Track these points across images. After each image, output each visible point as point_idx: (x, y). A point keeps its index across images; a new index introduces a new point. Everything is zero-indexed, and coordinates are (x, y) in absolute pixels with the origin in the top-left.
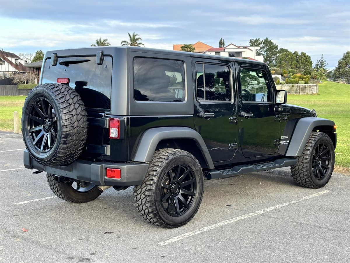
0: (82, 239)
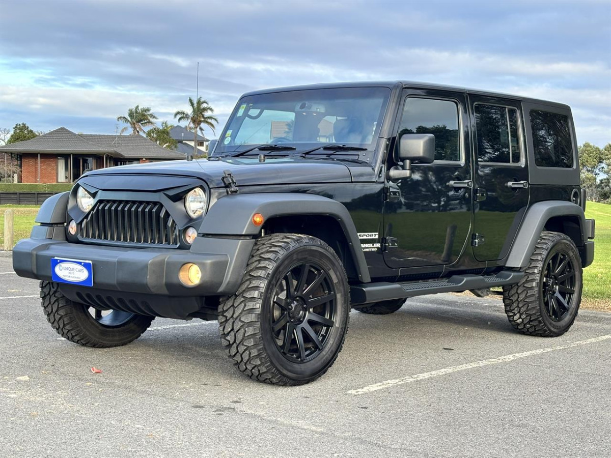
0: (206, 384)
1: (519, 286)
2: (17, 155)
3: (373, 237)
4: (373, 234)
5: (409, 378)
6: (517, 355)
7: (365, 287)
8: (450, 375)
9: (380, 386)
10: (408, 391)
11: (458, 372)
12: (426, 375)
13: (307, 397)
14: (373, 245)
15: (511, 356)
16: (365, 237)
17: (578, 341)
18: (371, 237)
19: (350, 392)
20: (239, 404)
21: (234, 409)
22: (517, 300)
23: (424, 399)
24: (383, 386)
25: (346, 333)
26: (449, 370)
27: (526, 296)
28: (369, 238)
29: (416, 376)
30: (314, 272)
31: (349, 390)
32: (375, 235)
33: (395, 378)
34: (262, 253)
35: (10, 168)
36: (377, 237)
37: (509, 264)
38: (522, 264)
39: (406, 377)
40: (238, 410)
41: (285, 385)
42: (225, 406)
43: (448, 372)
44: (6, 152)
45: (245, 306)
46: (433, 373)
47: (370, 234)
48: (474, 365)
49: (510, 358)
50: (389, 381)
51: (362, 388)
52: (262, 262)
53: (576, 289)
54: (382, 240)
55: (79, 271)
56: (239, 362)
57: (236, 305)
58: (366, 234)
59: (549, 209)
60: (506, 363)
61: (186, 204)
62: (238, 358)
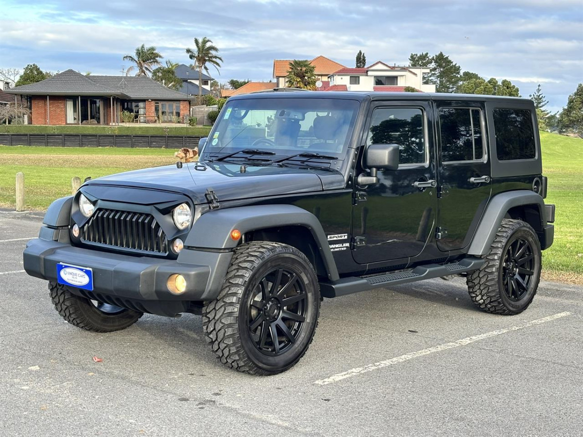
0: (193, 374)
1: (481, 271)
2: (27, 96)
3: (343, 238)
4: (343, 235)
5: (372, 366)
6: (474, 338)
7: (334, 285)
8: (409, 361)
9: (344, 375)
10: (369, 380)
11: (417, 359)
12: (388, 362)
13: (279, 388)
14: (343, 245)
15: (469, 338)
16: (335, 239)
17: (534, 319)
18: (341, 238)
19: (317, 382)
20: (219, 396)
21: (214, 402)
22: (479, 283)
23: (381, 389)
24: (348, 376)
25: (317, 327)
26: (409, 356)
27: (487, 280)
28: (339, 238)
29: (378, 364)
30: (287, 275)
31: (317, 379)
32: (344, 236)
33: (359, 367)
34: (240, 262)
35: (20, 110)
36: (346, 237)
37: (471, 252)
38: (483, 252)
39: (369, 365)
40: (218, 403)
41: (261, 375)
42: (207, 399)
43: (407, 359)
44: (16, 95)
45: (225, 309)
46: (395, 359)
47: (340, 235)
48: (433, 350)
49: (466, 341)
50: (354, 370)
51: (329, 377)
52: (240, 271)
53: (535, 271)
54: (351, 240)
55: (81, 276)
56: (220, 356)
57: (217, 309)
58: (336, 236)
59: (510, 200)
60: (462, 347)
61: (174, 217)
62: (220, 353)
